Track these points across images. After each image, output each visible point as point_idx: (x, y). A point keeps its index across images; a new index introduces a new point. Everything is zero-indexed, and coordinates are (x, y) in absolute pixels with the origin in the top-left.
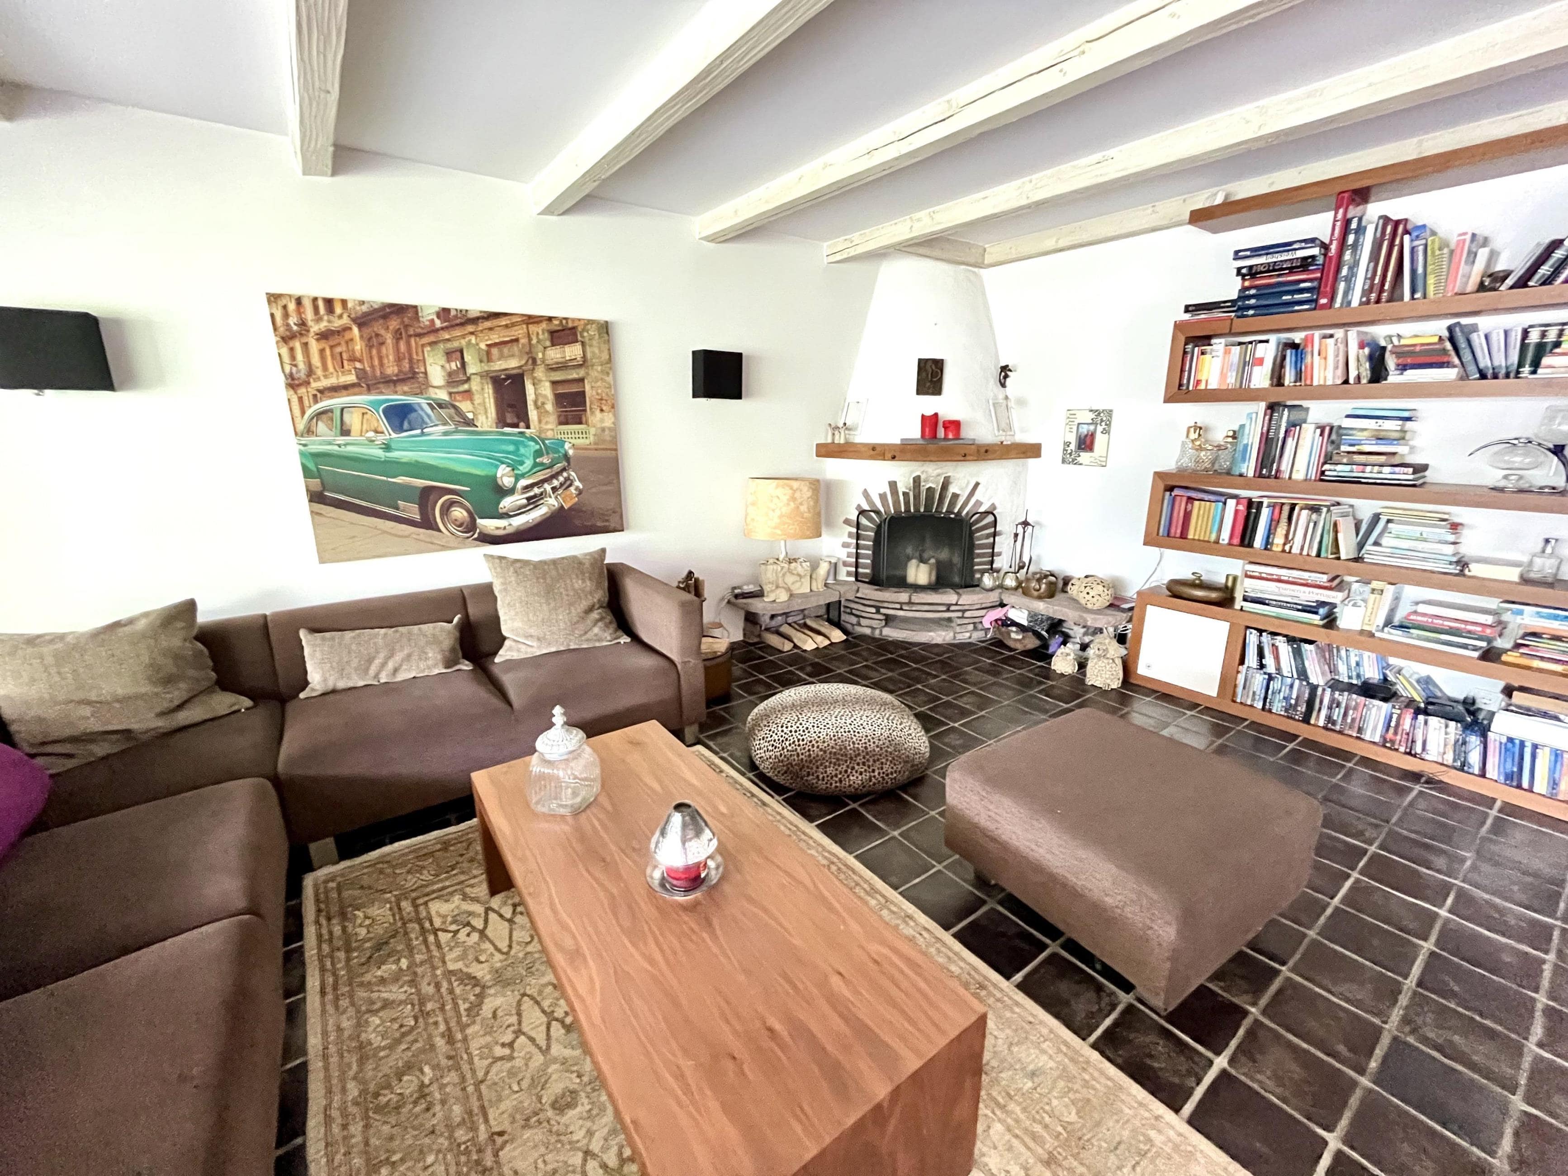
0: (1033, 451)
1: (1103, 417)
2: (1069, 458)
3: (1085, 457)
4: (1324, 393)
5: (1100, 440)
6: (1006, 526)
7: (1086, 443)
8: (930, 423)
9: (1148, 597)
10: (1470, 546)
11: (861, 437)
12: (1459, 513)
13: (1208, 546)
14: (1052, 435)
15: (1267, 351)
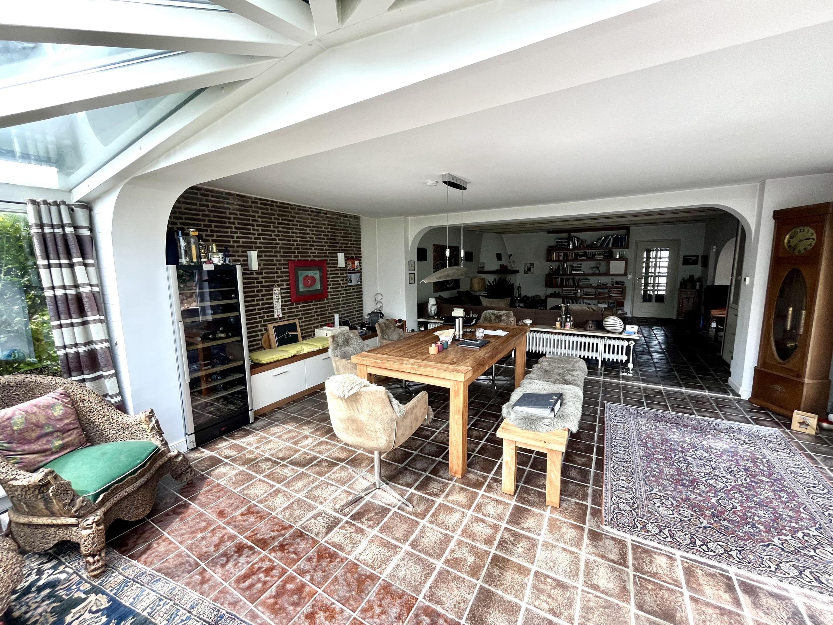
0: (518, 272)
1: (532, 265)
2: (526, 273)
3: (529, 272)
4: (570, 261)
5: (532, 269)
6: (516, 288)
7: (529, 270)
8: (501, 266)
9: (547, 297)
10: (591, 282)
11: (486, 269)
12: (589, 277)
13: (556, 286)
14: (522, 269)
15: (562, 254)
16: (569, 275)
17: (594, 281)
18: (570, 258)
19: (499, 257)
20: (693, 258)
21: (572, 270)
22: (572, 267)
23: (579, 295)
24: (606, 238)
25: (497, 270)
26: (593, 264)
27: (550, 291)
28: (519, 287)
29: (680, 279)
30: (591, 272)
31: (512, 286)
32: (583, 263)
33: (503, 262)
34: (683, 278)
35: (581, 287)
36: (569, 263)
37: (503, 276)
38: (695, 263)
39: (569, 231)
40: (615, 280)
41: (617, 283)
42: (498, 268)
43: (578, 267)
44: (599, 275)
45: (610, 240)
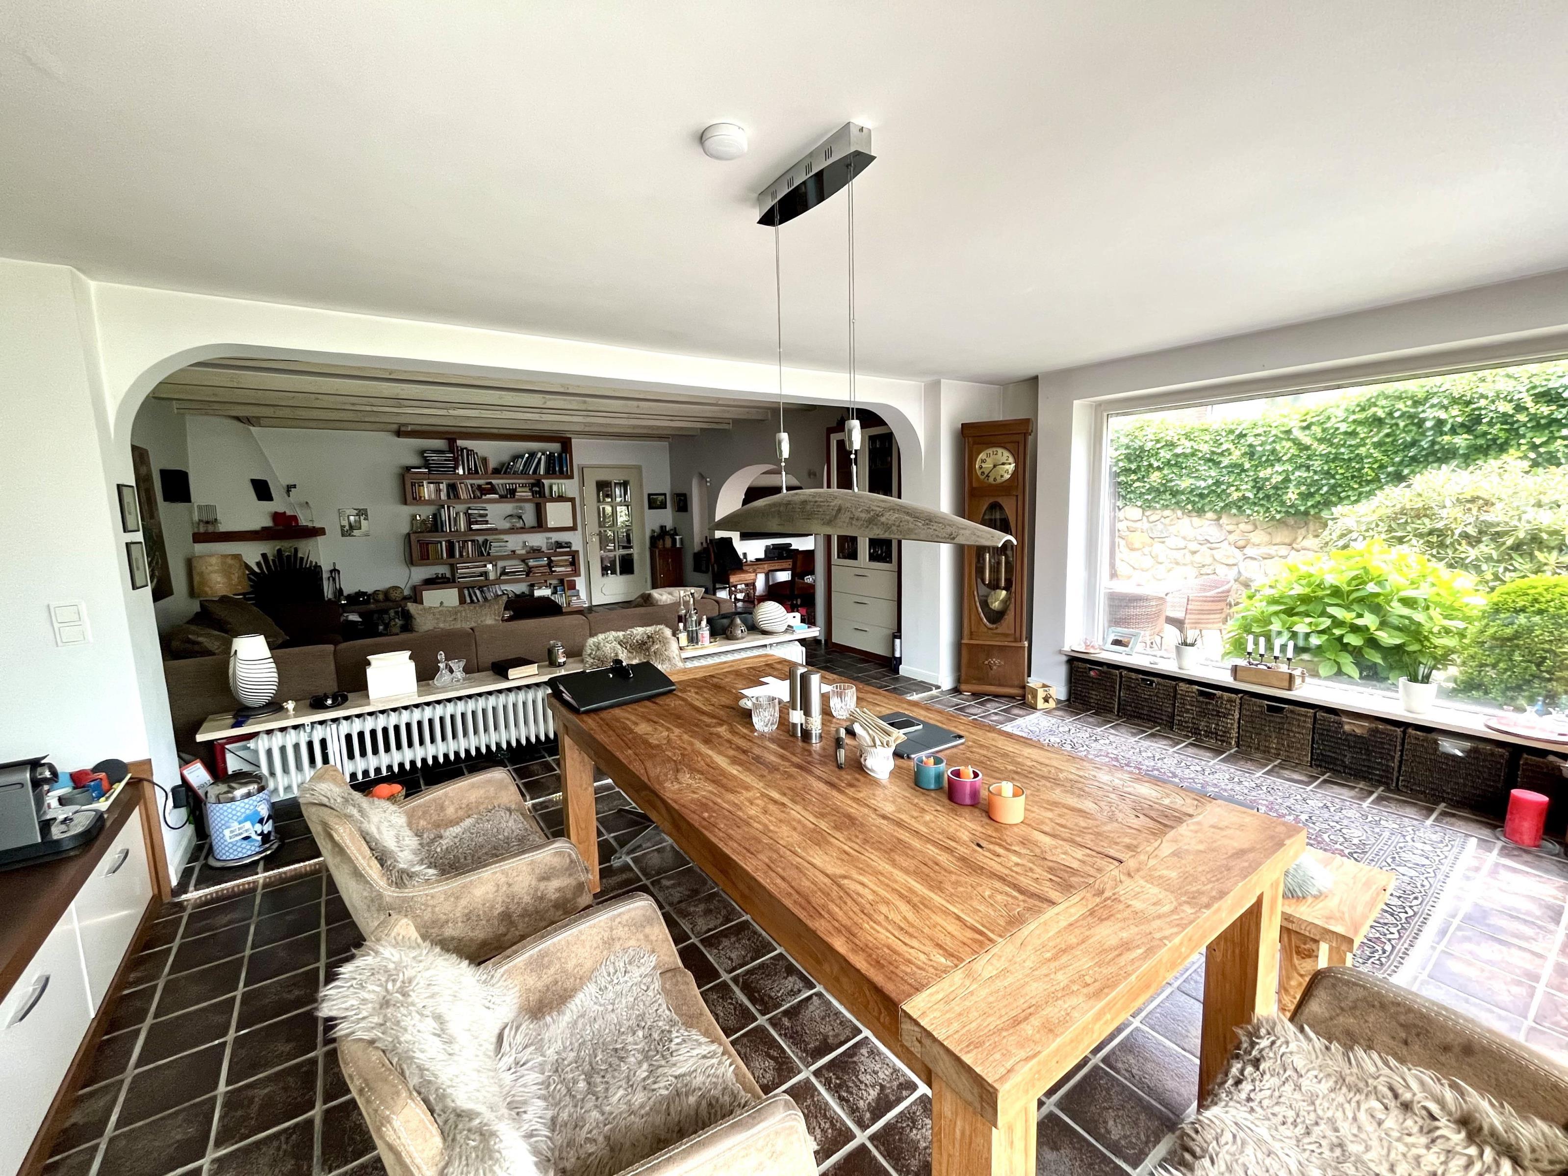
0: (320, 532)
1: (361, 512)
2: (346, 534)
3: (355, 532)
4: (464, 501)
5: (362, 523)
6: (324, 572)
7: (356, 525)
8: (277, 517)
9: (418, 587)
10: (512, 546)
11: (223, 528)
12: (505, 537)
13: (438, 561)
14: (329, 522)
15: (443, 487)
16: (464, 534)
17: (515, 542)
18: (463, 495)
19: (262, 490)
20: (661, 498)
21: (470, 523)
22: (468, 516)
23: (492, 576)
24: (532, 455)
25: (264, 529)
26: (508, 508)
27: (420, 573)
28: (334, 571)
29: (648, 534)
30: (507, 525)
31: (317, 570)
32: (487, 506)
33: (278, 504)
34: (653, 531)
35: (493, 560)
36: (460, 508)
37: (286, 545)
38: (663, 506)
39: (451, 437)
40: (553, 540)
41: (559, 545)
42: (268, 523)
43: (481, 516)
44: (523, 530)
45: (540, 459)
